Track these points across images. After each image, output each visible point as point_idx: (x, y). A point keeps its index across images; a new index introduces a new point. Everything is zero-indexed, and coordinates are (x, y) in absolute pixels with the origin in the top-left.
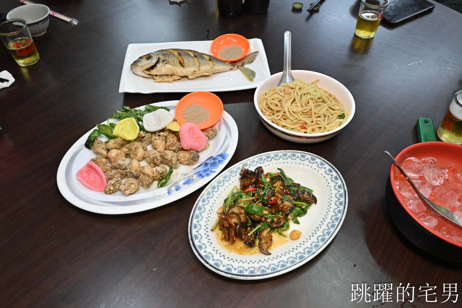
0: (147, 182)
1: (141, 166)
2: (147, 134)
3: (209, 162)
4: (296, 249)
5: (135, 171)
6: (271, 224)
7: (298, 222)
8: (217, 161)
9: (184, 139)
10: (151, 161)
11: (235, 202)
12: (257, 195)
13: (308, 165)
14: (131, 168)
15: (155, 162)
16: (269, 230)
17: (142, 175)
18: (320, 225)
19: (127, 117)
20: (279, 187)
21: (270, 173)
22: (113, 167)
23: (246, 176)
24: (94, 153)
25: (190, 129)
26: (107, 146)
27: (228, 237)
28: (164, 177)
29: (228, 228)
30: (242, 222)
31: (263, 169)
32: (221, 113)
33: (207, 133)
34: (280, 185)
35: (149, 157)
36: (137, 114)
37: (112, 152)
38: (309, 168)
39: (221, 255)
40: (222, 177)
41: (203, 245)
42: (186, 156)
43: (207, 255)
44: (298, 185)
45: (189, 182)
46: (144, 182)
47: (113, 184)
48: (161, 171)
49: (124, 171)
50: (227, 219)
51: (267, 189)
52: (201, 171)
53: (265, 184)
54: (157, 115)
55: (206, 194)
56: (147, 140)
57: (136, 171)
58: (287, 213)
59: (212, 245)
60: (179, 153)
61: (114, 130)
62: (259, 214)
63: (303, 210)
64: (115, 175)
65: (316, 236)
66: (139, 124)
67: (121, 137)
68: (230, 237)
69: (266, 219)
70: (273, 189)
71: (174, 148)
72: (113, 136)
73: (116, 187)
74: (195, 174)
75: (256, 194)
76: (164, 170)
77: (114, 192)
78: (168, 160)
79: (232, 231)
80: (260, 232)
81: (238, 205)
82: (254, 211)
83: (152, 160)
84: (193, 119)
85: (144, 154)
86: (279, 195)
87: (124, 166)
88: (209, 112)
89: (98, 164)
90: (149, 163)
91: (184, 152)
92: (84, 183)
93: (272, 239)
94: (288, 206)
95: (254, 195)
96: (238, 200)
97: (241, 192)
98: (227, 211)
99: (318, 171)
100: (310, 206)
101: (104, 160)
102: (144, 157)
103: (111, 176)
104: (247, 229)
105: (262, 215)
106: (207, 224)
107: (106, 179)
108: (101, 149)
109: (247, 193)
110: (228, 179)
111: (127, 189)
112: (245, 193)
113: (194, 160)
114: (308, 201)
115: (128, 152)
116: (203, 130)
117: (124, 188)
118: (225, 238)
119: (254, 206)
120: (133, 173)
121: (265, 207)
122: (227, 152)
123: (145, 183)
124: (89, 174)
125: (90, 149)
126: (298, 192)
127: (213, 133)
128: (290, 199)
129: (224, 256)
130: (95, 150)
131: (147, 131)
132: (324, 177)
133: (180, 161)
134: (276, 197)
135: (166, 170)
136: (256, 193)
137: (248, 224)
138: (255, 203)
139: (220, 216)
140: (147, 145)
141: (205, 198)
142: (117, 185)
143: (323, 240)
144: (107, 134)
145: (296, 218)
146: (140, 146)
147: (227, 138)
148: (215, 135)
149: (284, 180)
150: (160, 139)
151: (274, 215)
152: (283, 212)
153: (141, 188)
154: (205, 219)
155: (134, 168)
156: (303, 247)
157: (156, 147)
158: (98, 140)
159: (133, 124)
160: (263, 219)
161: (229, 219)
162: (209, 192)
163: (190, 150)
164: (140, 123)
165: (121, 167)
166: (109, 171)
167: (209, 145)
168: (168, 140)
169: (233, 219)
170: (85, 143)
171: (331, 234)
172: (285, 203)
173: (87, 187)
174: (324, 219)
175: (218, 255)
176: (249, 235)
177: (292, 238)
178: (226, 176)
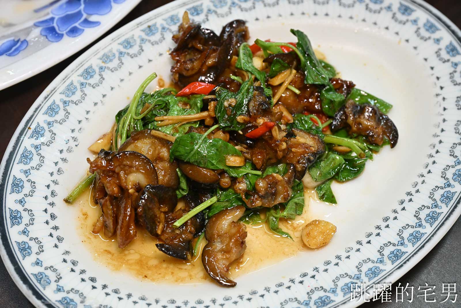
4: (313, 277)
6: (246, 198)
7: (333, 197)
11: (146, 121)
12: (215, 107)
13: (387, 28)
16: (239, 217)
18: (395, 211)
20: (287, 89)
21: (268, 41)
23: (190, 46)
27: (113, 224)
29: (116, 198)
30: (160, 183)
31: (247, 28)
34: (291, 82)
38: (389, 36)
39: (85, 276)
40: (120, 41)
41: (32, 244)
43: (41, 274)
44: (347, 86)
45: (13, 49)
50: (114, 172)
51: (248, 90)
52: (56, 18)
53: (245, 73)
55: (61, 90)
58: (300, 169)
59: (63, 247)
62: (213, 164)
63: (350, 162)
65: (377, 242)
68: (119, 227)
69: (234, 180)
70: (268, 92)
74: (36, 25)
75: (212, 102)
79: (126, 210)
80: (212, 217)
81: (154, 132)
82: (198, 153)
86: (285, 113)
93: (243, 243)
94: (307, 148)
95: (204, 108)
96: (156, 118)
97: (168, 94)
98: (119, 146)
99: (415, 48)
100: (376, 152)
104: (175, 205)
105: (221, 167)
106: (56, 183)
109: (189, 99)
110: (135, 50)
112: (179, 98)
114: (372, 136)
118: (105, 226)
119: (200, 141)
121: (237, 145)
126: (346, 107)
128: (318, 128)
129: (93, 280)
132: (432, 68)
134: (274, 119)
136: (213, 100)
137: (177, 192)
138: (206, 131)
139: (96, 161)
141: (58, 102)
143: (396, 256)
145: (330, 184)
149: (305, 66)
151: (259, 170)
152: (288, 165)
154: (49, 166)
156: (334, 272)
160: (225, 181)
161: (122, 173)
162: (72, 84)
169: (134, 172)
171: (422, 240)
172: (298, 137)
174: (409, 194)
175: (76, 277)
176: (178, 224)
177: (307, 244)
178: (131, 41)
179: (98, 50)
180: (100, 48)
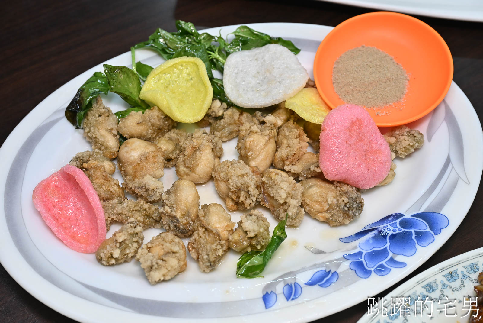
0: (210, 253)
1: (202, 202)
2: (229, 112)
3: (389, 229)
5: (183, 215)
8: (413, 231)
9: (332, 151)
10: (230, 194)
14: (175, 206)
15: (242, 199)
17: (201, 230)
19: (185, 55)
22: (127, 190)
24: (85, 138)
25: (353, 123)
26: (121, 128)
28: (259, 247)
32: (443, 88)
33: (393, 140)
35: (227, 181)
36: (211, 49)
37: (134, 146)
42: (329, 200)
45: (325, 279)
46: (204, 253)
47: (120, 243)
48: (254, 231)
49: (153, 208)
52: (364, 252)
54: (264, 61)
56: (227, 129)
57: (186, 214)
60: (310, 184)
61: (146, 82)
64: (130, 214)
66: (211, 78)
67: (162, 109)
71: (296, 168)
72: (139, 101)
73: (128, 251)
74: (345, 258)
76: (262, 230)
77: (120, 262)
78: (277, 200)
83: (232, 192)
84: (359, 91)
85: (213, 170)
87: (158, 194)
88: (408, 78)
89: (91, 173)
90: (224, 197)
91: (323, 184)
92: (48, 223)
101: (108, 165)
102: (213, 176)
103: (119, 214)
107: (106, 220)
108: (104, 132)
110: (436, 294)
111: (156, 266)
113: (348, 215)
115: (172, 152)
116: (383, 130)
117: (149, 263)
120: (177, 219)
122: (444, 211)
123: (205, 257)
124: (64, 197)
125: (77, 128)
127: (412, 144)
130: (89, 132)
131: (230, 102)
133: (308, 208)
135: (267, 230)
140: (223, 142)
142: (130, 245)
144: (127, 93)
146: (207, 144)
147: (450, 164)
148: (416, 150)
150: (262, 134)
153: (193, 268)
155: (183, 207)
157: (250, 154)
158: (100, 105)
159: (199, 76)
163: (341, 182)
164: (216, 74)
165: (149, 194)
166: (115, 201)
167: (394, 175)
168: (285, 141)
170: (68, 108)
173: (54, 235)
178: (433, 285)
179: (404, 291)
180: (406, 290)
